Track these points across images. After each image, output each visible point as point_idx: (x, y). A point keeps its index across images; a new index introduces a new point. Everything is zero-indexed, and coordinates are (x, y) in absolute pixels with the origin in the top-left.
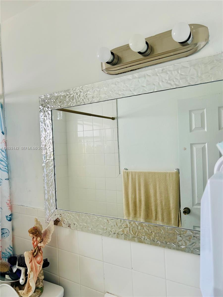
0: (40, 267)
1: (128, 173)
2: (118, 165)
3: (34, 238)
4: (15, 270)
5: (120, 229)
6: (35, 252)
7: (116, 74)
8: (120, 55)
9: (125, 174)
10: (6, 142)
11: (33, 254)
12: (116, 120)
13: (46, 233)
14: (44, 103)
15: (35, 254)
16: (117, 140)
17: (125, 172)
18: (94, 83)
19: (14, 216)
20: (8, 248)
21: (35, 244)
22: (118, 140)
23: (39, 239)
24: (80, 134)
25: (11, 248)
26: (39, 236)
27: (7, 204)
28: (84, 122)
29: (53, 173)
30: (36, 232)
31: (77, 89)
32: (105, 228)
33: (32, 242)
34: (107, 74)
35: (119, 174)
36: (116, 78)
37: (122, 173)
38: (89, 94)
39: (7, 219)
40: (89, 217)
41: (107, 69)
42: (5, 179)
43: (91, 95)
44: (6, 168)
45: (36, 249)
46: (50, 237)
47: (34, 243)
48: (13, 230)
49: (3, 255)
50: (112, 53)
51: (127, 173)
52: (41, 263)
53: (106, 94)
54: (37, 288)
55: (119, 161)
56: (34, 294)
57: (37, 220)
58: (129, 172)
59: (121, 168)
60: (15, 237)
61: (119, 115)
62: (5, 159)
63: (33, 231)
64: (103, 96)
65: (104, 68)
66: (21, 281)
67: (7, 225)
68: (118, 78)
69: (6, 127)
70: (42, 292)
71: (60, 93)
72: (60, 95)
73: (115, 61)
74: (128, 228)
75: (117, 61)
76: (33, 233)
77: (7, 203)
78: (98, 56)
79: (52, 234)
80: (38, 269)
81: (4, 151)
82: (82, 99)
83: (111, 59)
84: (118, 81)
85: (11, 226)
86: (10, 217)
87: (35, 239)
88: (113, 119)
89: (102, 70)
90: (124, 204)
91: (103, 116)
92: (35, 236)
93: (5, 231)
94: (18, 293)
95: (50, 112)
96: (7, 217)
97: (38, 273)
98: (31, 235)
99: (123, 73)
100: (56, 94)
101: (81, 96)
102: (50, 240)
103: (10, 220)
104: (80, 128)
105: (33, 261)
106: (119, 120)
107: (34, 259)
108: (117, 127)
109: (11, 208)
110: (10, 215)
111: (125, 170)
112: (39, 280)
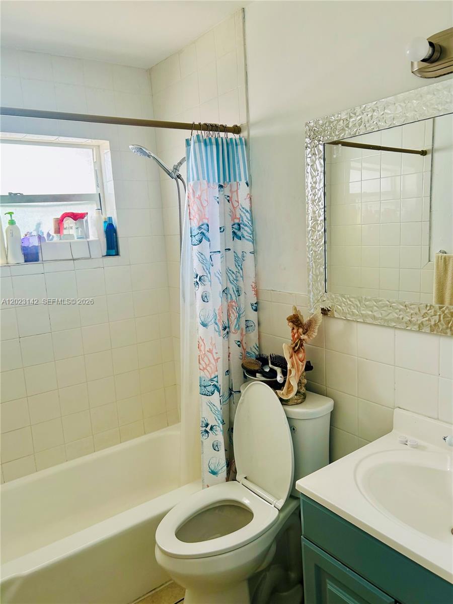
0: (303, 365)
1: (447, 258)
2: (428, 244)
3: (293, 329)
4: (267, 370)
5: (424, 318)
6: (296, 346)
7: (436, 77)
8: (444, 44)
9: (440, 260)
10: (251, 198)
11: (294, 348)
12: (429, 156)
13: (310, 324)
14: (314, 134)
15: (297, 348)
16: (429, 195)
17: (441, 258)
18: (399, 95)
19: (260, 306)
20: (254, 347)
21: (296, 336)
22: (431, 195)
23: (301, 330)
24: (354, 188)
25: (257, 347)
26: (301, 327)
27: (253, 288)
28: (364, 165)
29: (323, 240)
30: (295, 321)
31: (369, 107)
32: (401, 317)
33: (291, 334)
34: (421, 78)
35: (428, 260)
36: (435, 84)
37: (434, 260)
38: (388, 114)
39: (252, 308)
40: (376, 303)
41: (420, 71)
42: (250, 252)
43: (391, 114)
44: (251, 236)
45: (298, 342)
46: (316, 331)
47: (294, 335)
48: (259, 324)
49: (248, 355)
50: (431, 44)
51: (445, 258)
52: (304, 362)
53: (416, 111)
54: (298, 392)
55: (430, 237)
56: (296, 396)
57: (295, 309)
58: (449, 258)
59: (432, 249)
60: (262, 333)
61: (436, 146)
62: (250, 222)
63: (294, 320)
64: (410, 115)
65: (416, 68)
66: (280, 378)
67: (252, 316)
68: (438, 84)
69: (251, 176)
70: (305, 398)
71: (339, 116)
72: (339, 118)
73: (436, 55)
74: (438, 316)
75: (439, 55)
76: (293, 322)
77: (252, 285)
78: (408, 52)
79: (319, 326)
80: (301, 367)
81: (249, 211)
82: (375, 123)
83: (428, 55)
84: (438, 88)
85: (257, 318)
86: (256, 305)
87: (295, 331)
88: (424, 153)
89: (412, 72)
90: (434, 292)
91: (403, 148)
92: (295, 326)
93: (250, 324)
94: (276, 393)
95: (321, 147)
96: (252, 305)
97: (300, 373)
98: (291, 324)
99: (448, 73)
100: (333, 118)
101: (375, 117)
102: (316, 334)
103: (256, 310)
104: (354, 175)
105: (293, 356)
106: (436, 155)
107: (295, 356)
108: (430, 169)
109: (257, 294)
110: (255, 304)
111: (440, 254)
112: (300, 383)
